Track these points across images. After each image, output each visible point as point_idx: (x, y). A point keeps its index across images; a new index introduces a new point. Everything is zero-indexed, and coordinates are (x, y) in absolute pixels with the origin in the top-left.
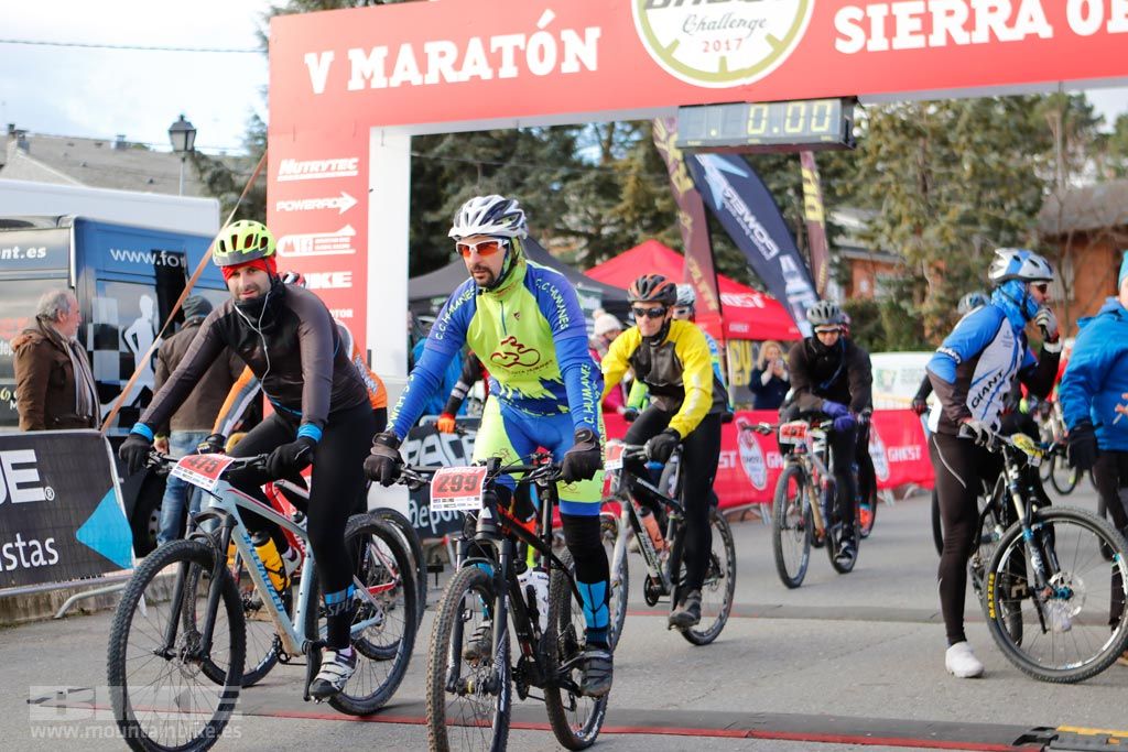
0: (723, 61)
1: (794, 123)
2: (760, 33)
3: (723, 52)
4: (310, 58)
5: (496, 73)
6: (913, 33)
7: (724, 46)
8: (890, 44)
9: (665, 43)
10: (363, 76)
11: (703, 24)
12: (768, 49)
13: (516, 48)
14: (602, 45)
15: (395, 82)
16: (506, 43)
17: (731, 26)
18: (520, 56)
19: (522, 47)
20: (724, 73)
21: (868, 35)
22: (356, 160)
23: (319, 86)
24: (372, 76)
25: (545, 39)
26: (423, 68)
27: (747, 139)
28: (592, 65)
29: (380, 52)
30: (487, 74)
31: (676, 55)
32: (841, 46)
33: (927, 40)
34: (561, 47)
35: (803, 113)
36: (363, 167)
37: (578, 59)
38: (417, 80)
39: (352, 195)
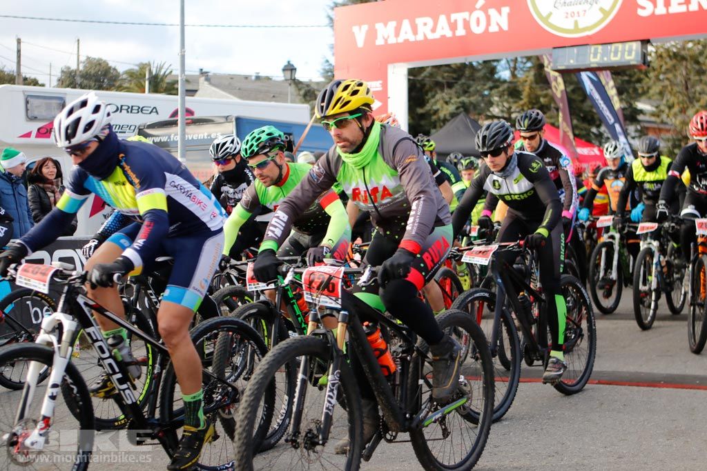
0: (576, 23)
1: (616, 55)
2: (596, 7)
3: (576, 18)
4: (355, 29)
5: (454, 33)
6: (680, 4)
7: (576, 14)
8: (667, 10)
9: (544, 15)
10: (384, 38)
11: (565, 3)
12: (601, 15)
13: (465, 20)
14: (510, 16)
15: (401, 40)
16: (459, 17)
17: (580, 4)
18: (467, 24)
19: (468, 19)
20: (576, 29)
21: (655, 6)
22: (381, 82)
23: (360, 43)
24: (388, 37)
25: (479, 14)
26: (415, 31)
27: (589, 65)
28: (505, 27)
29: (392, 25)
30: (449, 34)
31: (551, 20)
32: (641, 12)
33: (688, 8)
34: (488, 18)
35: (620, 49)
36: (385, 85)
37: (498, 24)
38: (412, 38)
39: (380, 100)
